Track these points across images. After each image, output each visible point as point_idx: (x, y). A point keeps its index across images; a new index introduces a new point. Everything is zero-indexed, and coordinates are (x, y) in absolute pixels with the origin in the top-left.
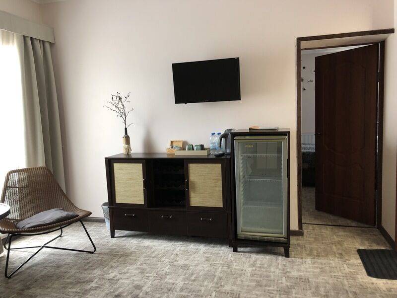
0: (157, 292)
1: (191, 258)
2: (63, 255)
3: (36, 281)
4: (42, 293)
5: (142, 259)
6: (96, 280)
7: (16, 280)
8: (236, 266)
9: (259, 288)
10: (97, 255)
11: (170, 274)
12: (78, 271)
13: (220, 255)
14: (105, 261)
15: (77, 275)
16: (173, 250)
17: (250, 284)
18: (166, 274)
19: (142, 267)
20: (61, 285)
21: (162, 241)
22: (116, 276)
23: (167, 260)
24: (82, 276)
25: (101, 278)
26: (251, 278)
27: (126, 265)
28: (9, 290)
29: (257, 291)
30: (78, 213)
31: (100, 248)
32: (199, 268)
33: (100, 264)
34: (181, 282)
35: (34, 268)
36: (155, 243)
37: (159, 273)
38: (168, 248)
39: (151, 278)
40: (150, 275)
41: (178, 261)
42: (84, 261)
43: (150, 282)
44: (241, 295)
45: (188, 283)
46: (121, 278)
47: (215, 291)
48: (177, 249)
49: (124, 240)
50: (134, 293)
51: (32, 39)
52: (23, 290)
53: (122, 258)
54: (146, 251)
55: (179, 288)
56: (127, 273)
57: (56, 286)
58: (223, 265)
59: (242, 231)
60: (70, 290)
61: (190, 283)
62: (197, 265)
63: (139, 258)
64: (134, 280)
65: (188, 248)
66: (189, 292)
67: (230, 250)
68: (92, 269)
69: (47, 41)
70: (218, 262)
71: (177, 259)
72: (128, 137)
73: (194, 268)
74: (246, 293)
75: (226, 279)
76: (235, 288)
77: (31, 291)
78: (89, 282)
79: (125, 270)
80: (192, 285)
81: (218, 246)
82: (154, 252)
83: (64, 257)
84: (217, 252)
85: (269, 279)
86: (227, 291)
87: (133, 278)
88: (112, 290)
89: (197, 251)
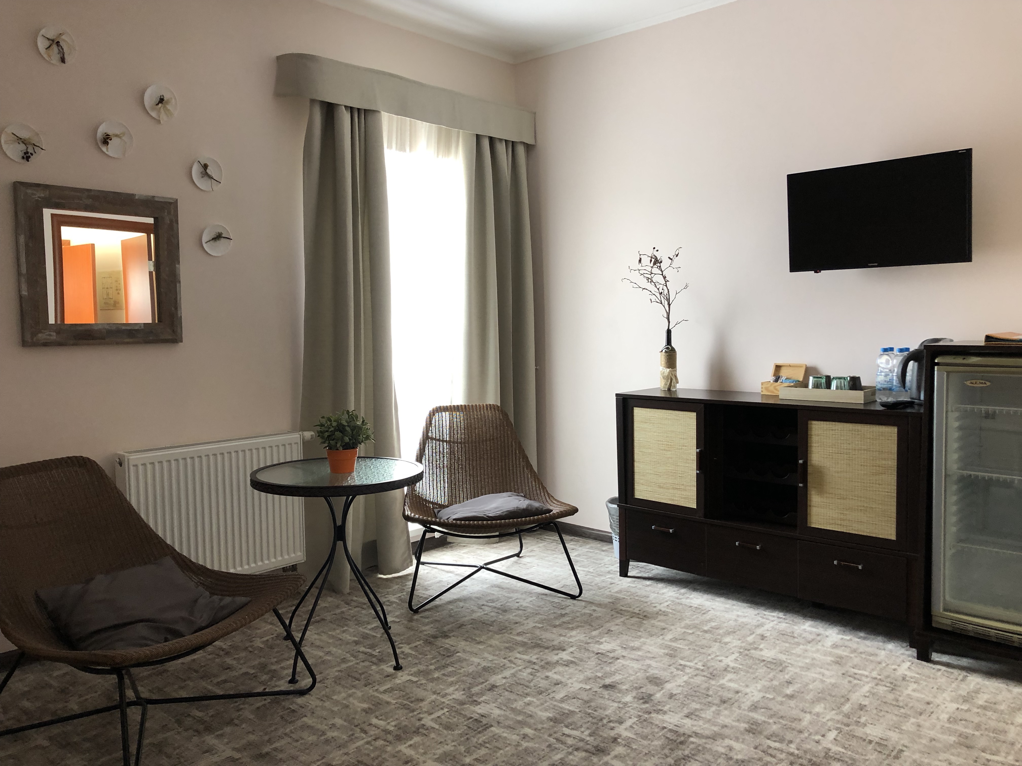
0: (696, 699)
1: (798, 650)
2: (516, 591)
3: (461, 626)
4: (468, 649)
5: (678, 630)
6: (571, 650)
7: (427, 618)
8: (914, 690)
9: (964, 750)
10: (583, 604)
11: (735, 671)
12: (540, 626)
13: (879, 659)
14: (597, 618)
15: (538, 632)
16: (758, 626)
17: (940, 736)
18: (725, 670)
19: (674, 644)
20: (504, 642)
21: (734, 602)
22: (614, 651)
23: (738, 643)
24: (546, 635)
25: (583, 647)
26: (947, 725)
27: (640, 634)
28: (412, 633)
29: (953, 754)
30: (551, 508)
31: (591, 592)
32: (812, 674)
33: (586, 622)
34: (756, 693)
35: (461, 604)
36: (717, 604)
37: (709, 664)
38: (744, 620)
39: (688, 670)
40: (688, 664)
41: (761, 650)
42: (556, 610)
43: (685, 678)
44: (905, 753)
45: (774, 699)
46: (624, 657)
47: (837, 729)
48: (769, 626)
49: (648, 586)
50: (643, 690)
51: (491, 139)
52: (435, 637)
53: (635, 620)
54: (693, 615)
55: (748, 703)
56: (638, 649)
57: (494, 642)
58: (878, 682)
59: (945, 610)
60: (518, 656)
61: (779, 699)
62: (807, 668)
63: (672, 627)
64: (649, 666)
65: (796, 627)
66: (771, 717)
67: (907, 653)
68: (568, 628)
69: (521, 142)
70: (866, 673)
71: (761, 646)
72: (673, 350)
73: (798, 670)
74: (922, 752)
75: (875, 711)
76: (894, 736)
77: (448, 643)
78: (558, 649)
79: (636, 644)
80: (782, 703)
81: (880, 638)
82: (710, 620)
83: (519, 595)
84: (869, 650)
85: (1002, 737)
86: (869, 738)
87: (648, 662)
88: (599, 674)
89: (819, 638)
